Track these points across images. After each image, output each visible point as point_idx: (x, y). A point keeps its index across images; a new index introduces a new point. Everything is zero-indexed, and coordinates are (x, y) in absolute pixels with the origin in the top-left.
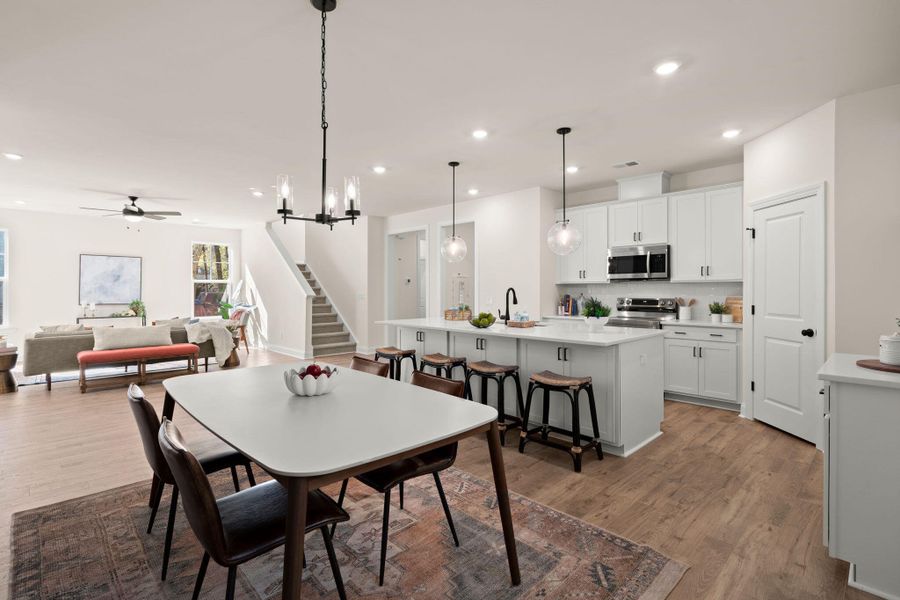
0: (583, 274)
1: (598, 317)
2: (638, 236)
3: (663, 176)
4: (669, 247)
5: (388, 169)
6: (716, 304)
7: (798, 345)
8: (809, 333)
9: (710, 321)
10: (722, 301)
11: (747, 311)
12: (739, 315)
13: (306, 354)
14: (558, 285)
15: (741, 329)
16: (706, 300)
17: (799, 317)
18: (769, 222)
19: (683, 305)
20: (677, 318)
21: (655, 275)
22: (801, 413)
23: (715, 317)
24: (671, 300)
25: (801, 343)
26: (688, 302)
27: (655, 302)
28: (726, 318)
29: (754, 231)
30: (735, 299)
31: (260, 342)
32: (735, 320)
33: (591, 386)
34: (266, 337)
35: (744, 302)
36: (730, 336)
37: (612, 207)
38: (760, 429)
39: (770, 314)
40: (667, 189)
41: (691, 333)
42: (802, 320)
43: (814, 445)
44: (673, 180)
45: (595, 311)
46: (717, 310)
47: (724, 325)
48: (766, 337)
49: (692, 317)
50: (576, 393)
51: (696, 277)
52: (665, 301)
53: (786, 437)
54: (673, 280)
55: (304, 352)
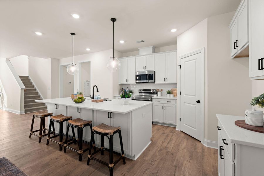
0: (127, 81)
1: (126, 98)
2: (145, 68)
3: (153, 48)
4: (154, 72)
5: (43, 33)
6: (169, 91)
7: (195, 106)
8: (198, 102)
9: (167, 96)
10: (170, 90)
11: (178, 93)
12: (175, 94)
13: (20, 113)
14: (120, 84)
15: (176, 99)
16: (166, 90)
17: (195, 96)
18: (185, 63)
19: (159, 91)
20: (157, 95)
21: (150, 81)
22: (196, 130)
23: (168, 95)
24: (155, 89)
25: (196, 105)
26: (160, 90)
27: (150, 90)
28: (172, 95)
29: (180, 66)
30: (174, 89)
31: (4, 107)
32: (174, 96)
33: (120, 131)
34: (6, 105)
35: (177, 90)
36: (173, 102)
37: (137, 58)
38: (183, 135)
39: (185, 95)
40: (154, 52)
41: (161, 101)
42: (196, 97)
43: (200, 142)
44: (156, 49)
45: (125, 95)
46: (169, 93)
47: (171, 98)
48: (184, 103)
49: (162, 95)
50: (112, 137)
51: (163, 82)
52: (153, 90)
53: (191, 138)
54: (156, 83)
55: (19, 111)
